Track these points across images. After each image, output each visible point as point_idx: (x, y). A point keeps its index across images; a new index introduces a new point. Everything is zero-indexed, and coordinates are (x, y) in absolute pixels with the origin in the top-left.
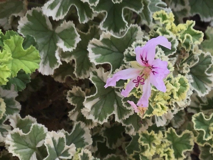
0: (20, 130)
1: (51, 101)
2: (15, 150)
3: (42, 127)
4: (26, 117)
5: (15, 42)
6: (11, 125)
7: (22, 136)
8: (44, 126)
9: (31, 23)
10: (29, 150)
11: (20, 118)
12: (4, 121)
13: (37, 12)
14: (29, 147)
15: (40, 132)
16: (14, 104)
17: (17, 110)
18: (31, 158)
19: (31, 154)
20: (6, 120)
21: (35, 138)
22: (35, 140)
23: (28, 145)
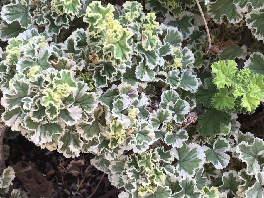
0: (246, 142)
1: (255, 121)
2: (243, 157)
3: (261, 141)
4: (247, 133)
5: (256, 78)
6: (235, 139)
7: (247, 147)
8: (262, 140)
9: (253, 64)
10: (252, 157)
11: (242, 133)
12: (230, 136)
13: (257, 55)
14: (252, 156)
15: (260, 145)
16: (235, 123)
17: (237, 128)
18: (254, 163)
19: (254, 161)
20: (231, 135)
21: (256, 148)
22: (256, 151)
23: (251, 154)
